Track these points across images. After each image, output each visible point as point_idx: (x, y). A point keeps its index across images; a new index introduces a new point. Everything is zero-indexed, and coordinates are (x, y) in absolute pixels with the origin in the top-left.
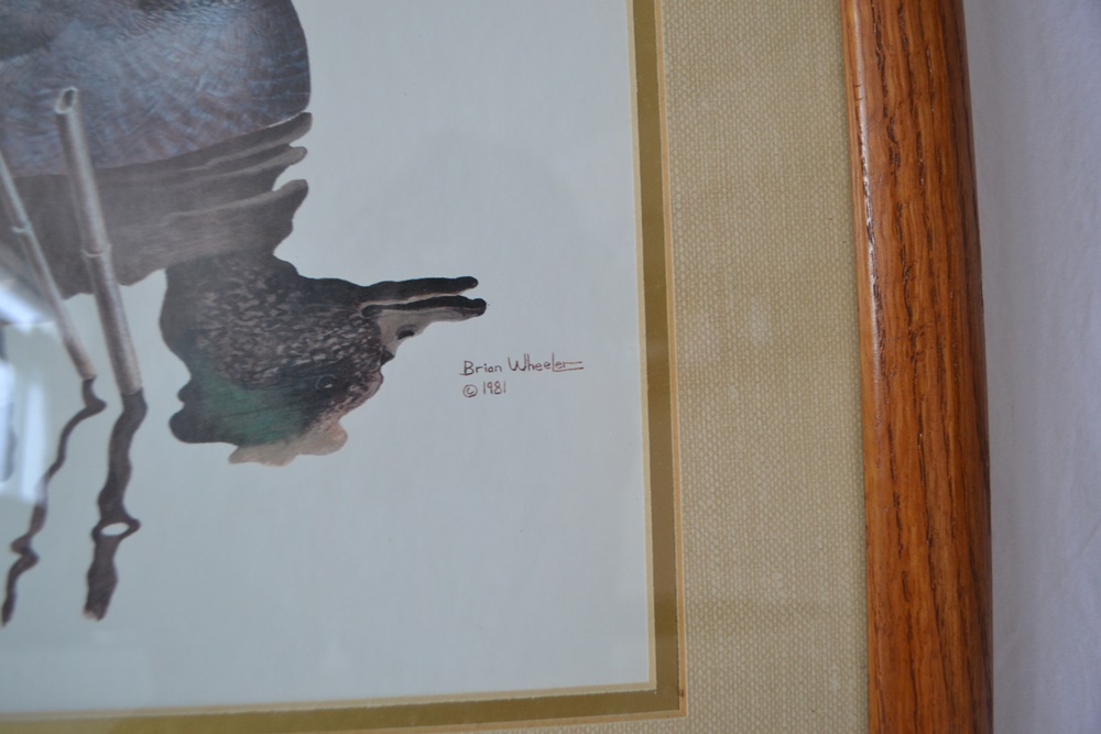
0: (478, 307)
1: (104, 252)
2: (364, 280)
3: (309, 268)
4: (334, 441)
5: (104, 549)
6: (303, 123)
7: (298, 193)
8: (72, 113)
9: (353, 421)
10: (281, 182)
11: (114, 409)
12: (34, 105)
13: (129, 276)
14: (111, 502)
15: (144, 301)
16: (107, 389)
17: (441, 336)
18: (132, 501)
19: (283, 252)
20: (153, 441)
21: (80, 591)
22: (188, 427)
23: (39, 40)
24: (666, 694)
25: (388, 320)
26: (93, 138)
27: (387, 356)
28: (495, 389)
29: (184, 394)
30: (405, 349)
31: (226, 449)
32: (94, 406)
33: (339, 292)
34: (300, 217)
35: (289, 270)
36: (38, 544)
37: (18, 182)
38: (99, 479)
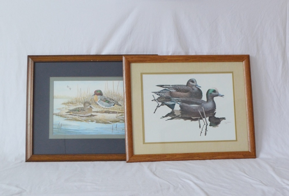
0: (225, 119)
1: (205, 116)
2: (219, 117)
3: (216, 117)
4: (218, 126)
5: (206, 132)
6: (216, 109)
7: (216, 113)
8: (203, 108)
9: (219, 125)
10: (215, 112)
11: (206, 124)
12: (201, 108)
13: (207, 117)
14: (206, 130)
15: (208, 118)
16: (206, 123)
17: (223, 120)
18: (207, 130)
19: (215, 116)
20: (208, 126)
21: (205, 134)
22: (210, 125)
23: (201, 104)
24: (236, 140)
25: (221, 120)
26: (204, 110)
27: (220, 122)
28: (227, 123)
29: (210, 124)
30: (222, 121)
31: (212, 127)
32: (205, 124)
33: (218, 118)
34: (216, 114)
35: (215, 117)
36: (202, 132)
37: (200, 112)
38: (205, 128)
